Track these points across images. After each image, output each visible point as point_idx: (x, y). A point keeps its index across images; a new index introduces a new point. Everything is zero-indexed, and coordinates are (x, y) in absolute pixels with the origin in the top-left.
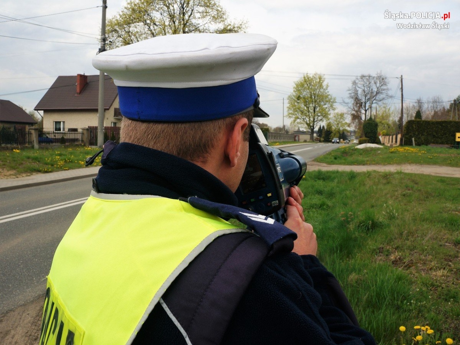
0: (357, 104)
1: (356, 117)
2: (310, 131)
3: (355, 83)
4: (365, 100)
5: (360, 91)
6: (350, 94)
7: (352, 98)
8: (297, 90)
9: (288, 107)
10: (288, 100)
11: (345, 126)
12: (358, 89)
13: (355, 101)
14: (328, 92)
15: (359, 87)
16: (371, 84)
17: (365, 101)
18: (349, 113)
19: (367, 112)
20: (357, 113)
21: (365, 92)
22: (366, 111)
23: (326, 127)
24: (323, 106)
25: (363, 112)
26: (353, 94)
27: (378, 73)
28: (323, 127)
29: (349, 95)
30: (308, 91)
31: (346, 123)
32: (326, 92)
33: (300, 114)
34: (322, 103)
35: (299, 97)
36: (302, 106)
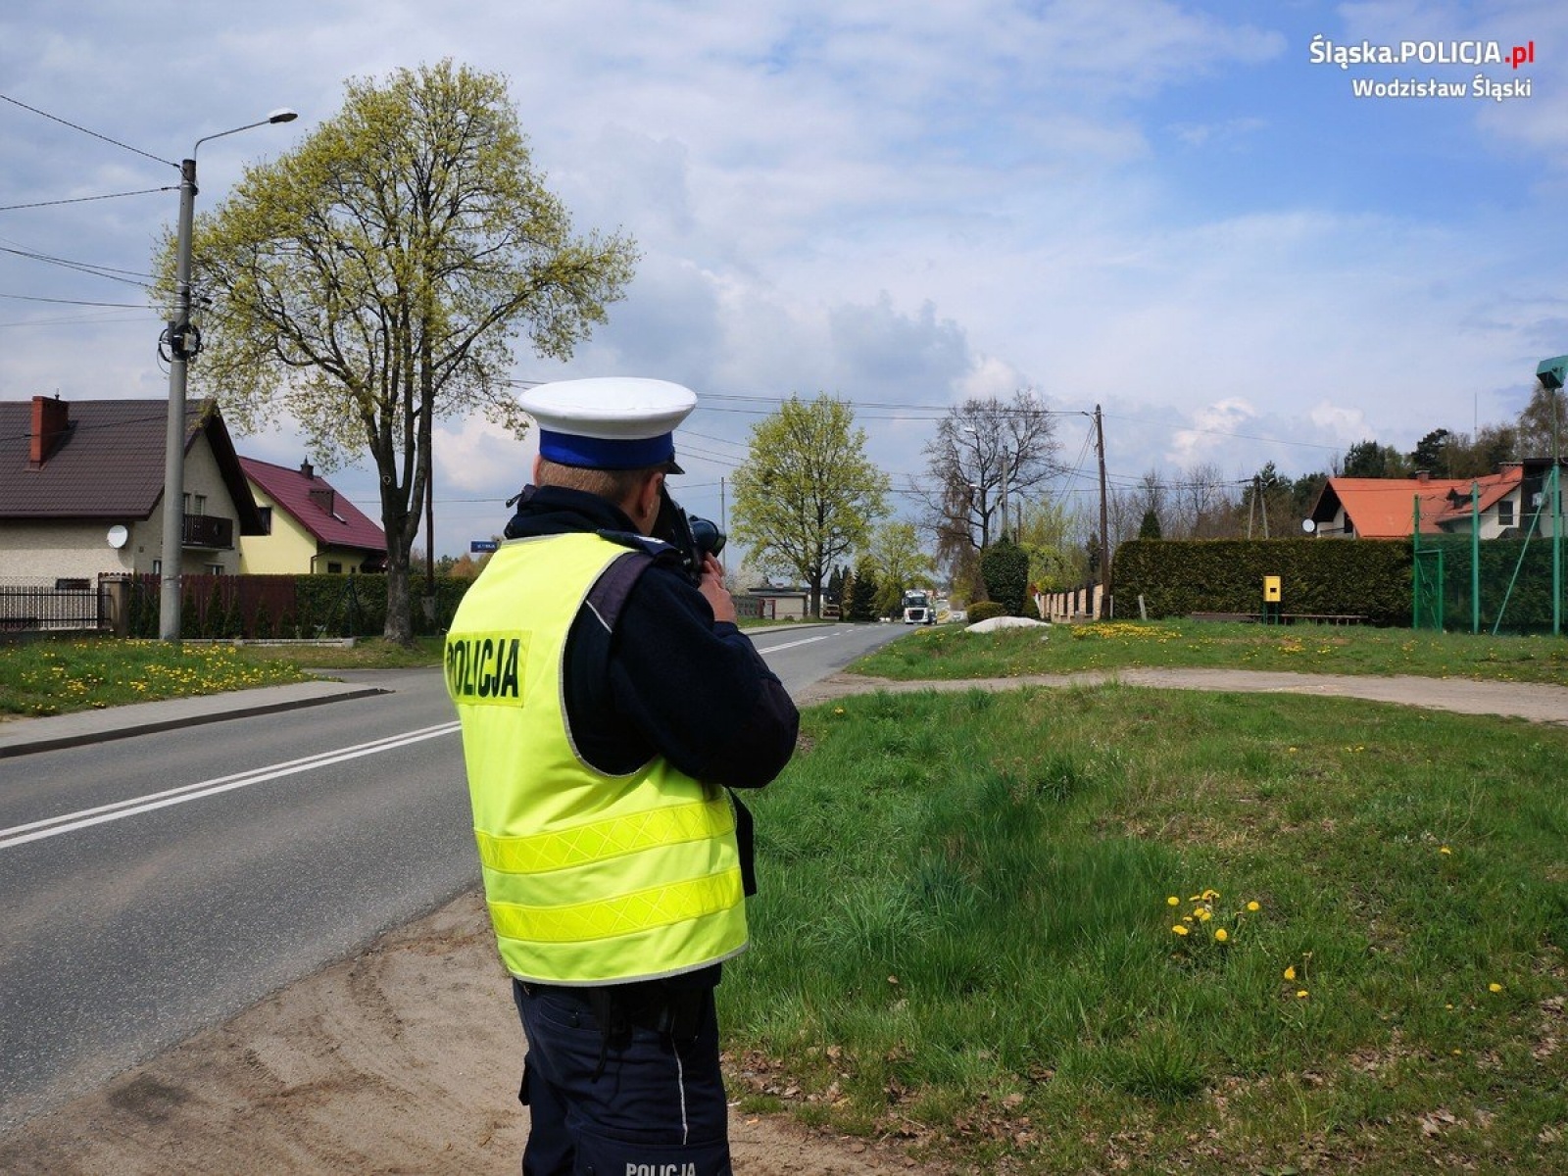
0: (956, 493)
1: (954, 536)
2: (810, 586)
3: (947, 429)
4: (983, 480)
5: (965, 454)
6: (934, 462)
7: (942, 476)
8: (761, 451)
9: (733, 508)
10: (734, 486)
11: (919, 567)
12: (958, 446)
13: (950, 484)
14: (864, 457)
15: (961, 441)
16: (999, 429)
17: (983, 485)
18: (933, 523)
19: (990, 520)
20: (958, 525)
21: (980, 457)
22: (986, 516)
23: (853, 572)
24: (850, 505)
25: (978, 518)
26: (942, 464)
27: (1020, 397)
28: (846, 571)
29: (930, 468)
30: (799, 454)
31: (922, 558)
32: (857, 457)
33: (773, 531)
34: (846, 493)
35: (770, 473)
36: (780, 503)
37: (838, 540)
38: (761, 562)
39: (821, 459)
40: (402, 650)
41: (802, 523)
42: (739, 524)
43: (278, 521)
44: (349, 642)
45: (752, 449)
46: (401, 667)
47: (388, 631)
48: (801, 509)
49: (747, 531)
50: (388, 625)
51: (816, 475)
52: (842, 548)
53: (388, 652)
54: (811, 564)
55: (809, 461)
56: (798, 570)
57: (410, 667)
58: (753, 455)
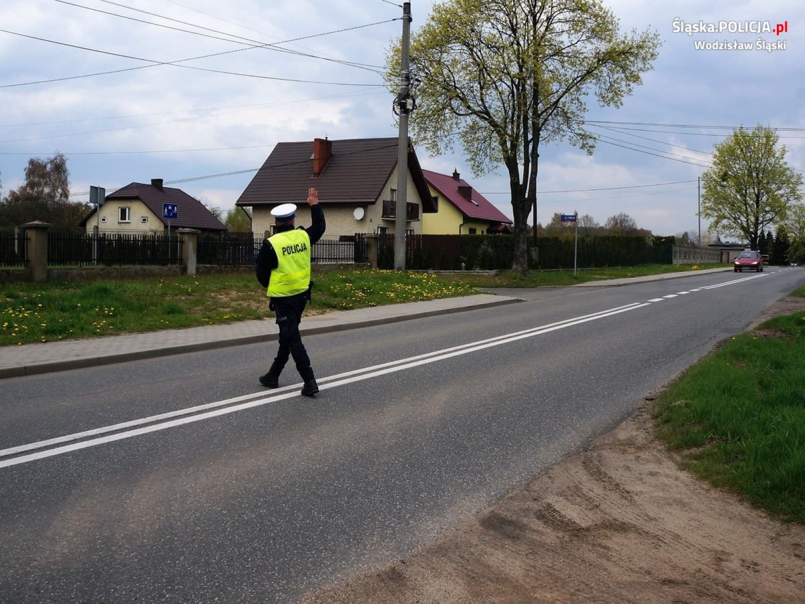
2: (750, 243)
8: (720, 161)
9: (703, 196)
14: (786, 163)
23: (774, 236)
24: (776, 193)
30: (744, 162)
32: (781, 163)
33: (728, 209)
34: (773, 186)
35: (726, 174)
36: (731, 192)
37: (768, 215)
38: (720, 228)
39: (757, 166)
40: (523, 277)
41: (745, 205)
42: (706, 205)
43: (442, 206)
44: (493, 272)
45: (715, 160)
46: (523, 287)
47: (514, 267)
48: (745, 196)
49: (711, 209)
50: (514, 263)
51: (754, 175)
52: (770, 220)
53: (515, 279)
54: (751, 230)
55: (750, 166)
56: (742, 233)
57: (527, 287)
58: (715, 163)
